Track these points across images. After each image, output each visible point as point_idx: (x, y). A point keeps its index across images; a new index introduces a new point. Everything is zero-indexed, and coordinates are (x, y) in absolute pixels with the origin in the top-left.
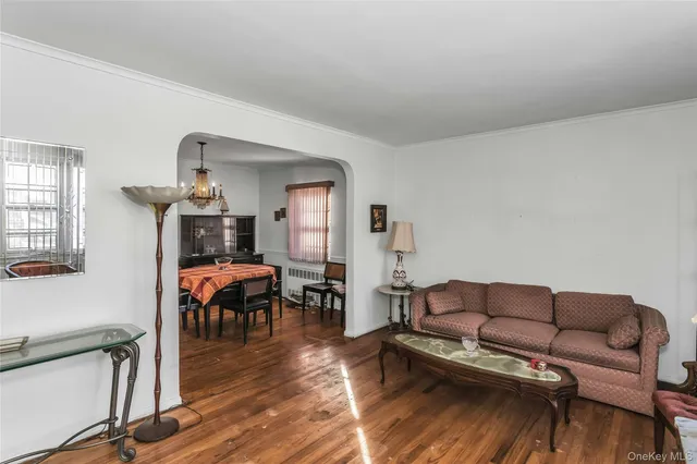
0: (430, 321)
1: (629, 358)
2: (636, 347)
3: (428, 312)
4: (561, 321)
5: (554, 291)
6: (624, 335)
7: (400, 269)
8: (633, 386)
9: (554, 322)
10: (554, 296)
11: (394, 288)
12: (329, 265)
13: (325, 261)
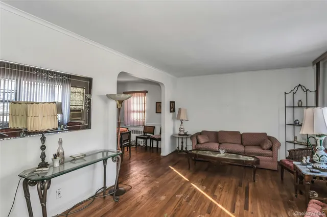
0: (199, 146)
1: (269, 152)
2: (271, 149)
3: (198, 143)
4: (244, 143)
5: (241, 133)
6: (267, 145)
7: (182, 127)
8: (271, 161)
9: (242, 144)
10: (241, 135)
11: (179, 135)
12: (145, 127)
13: (144, 125)
